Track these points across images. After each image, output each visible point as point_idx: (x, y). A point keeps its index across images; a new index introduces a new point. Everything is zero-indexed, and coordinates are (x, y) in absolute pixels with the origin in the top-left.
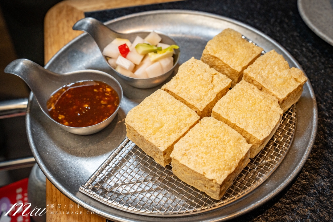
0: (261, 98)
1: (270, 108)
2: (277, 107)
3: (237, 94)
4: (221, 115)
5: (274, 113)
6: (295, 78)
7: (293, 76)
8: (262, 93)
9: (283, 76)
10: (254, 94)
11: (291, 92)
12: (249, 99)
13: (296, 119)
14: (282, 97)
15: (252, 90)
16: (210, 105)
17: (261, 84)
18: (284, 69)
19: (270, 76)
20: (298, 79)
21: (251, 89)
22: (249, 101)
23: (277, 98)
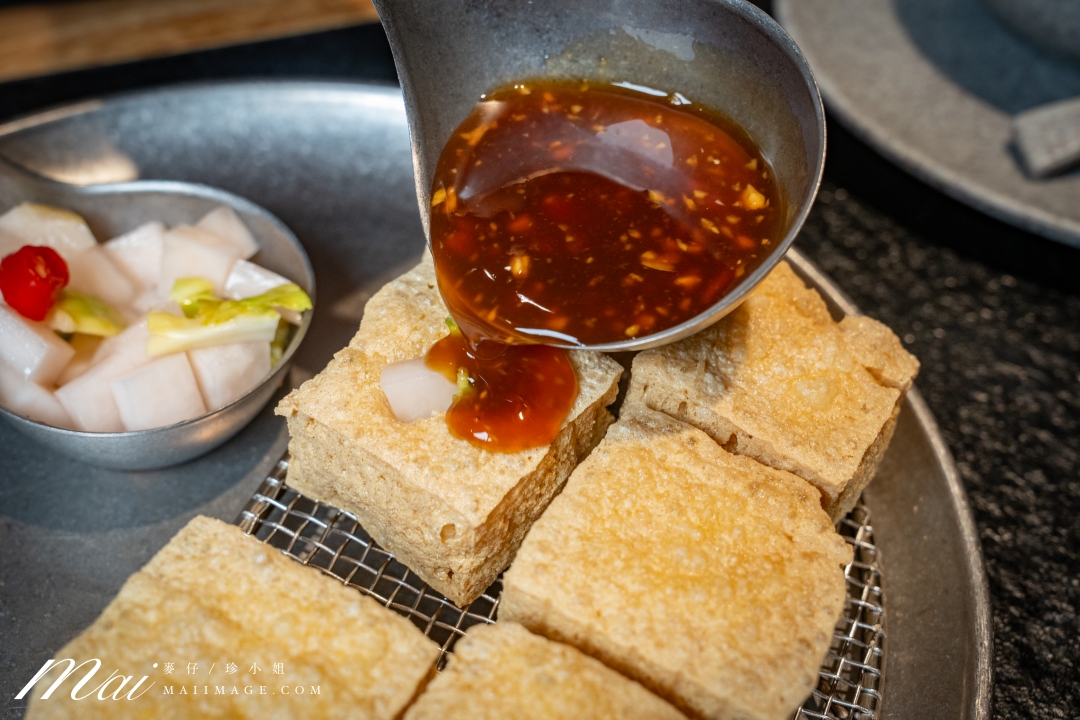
0: (737, 487)
1: (790, 538)
2: (824, 529)
3: (619, 480)
4: (555, 604)
5: (815, 564)
6: (869, 370)
7: (860, 359)
8: (735, 462)
9: (818, 365)
10: (698, 473)
11: (871, 441)
12: (683, 503)
13: (880, 554)
14: (839, 471)
15: (690, 451)
16: (521, 493)
17: (728, 421)
18: (810, 326)
19: (760, 371)
20: (882, 370)
21: (682, 445)
22: (682, 512)
23: (811, 483)
